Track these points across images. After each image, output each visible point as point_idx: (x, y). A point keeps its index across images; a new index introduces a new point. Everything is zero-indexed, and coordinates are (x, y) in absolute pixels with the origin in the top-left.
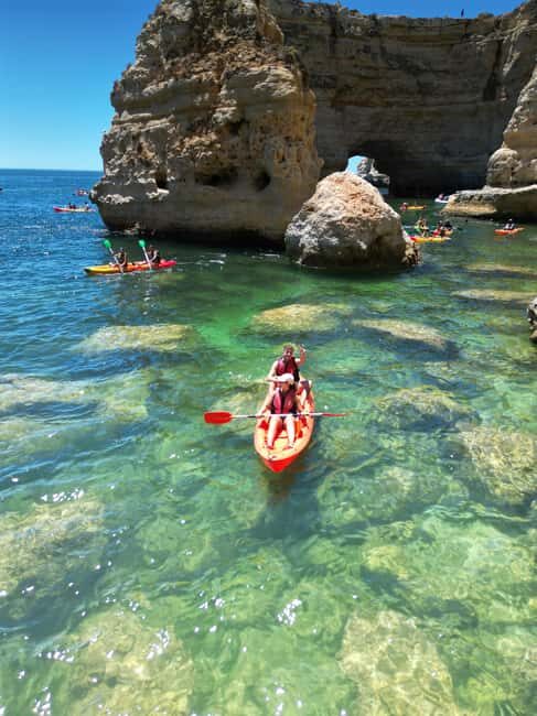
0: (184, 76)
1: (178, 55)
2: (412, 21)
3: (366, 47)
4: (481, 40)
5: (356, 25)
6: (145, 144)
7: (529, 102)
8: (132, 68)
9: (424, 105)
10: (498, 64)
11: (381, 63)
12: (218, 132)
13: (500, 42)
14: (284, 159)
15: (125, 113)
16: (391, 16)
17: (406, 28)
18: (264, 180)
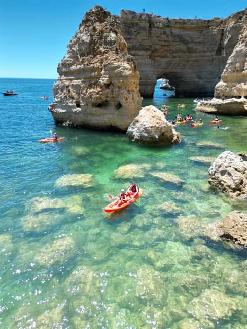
0: (87, 65)
1: (84, 55)
2: (184, 20)
3: (164, 32)
4: (214, 29)
5: (160, 23)
6: (71, 90)
7: (232, 63)
8: (66, 58)
9: (190, 57)
10: (222, 39)
11: (171, 39)
12: (101, 87)
13: (223, 30)
14: (127, 99)
15: (63, 76)
16: (175, 18)
17: (182, 23)
18: (119, 106)
